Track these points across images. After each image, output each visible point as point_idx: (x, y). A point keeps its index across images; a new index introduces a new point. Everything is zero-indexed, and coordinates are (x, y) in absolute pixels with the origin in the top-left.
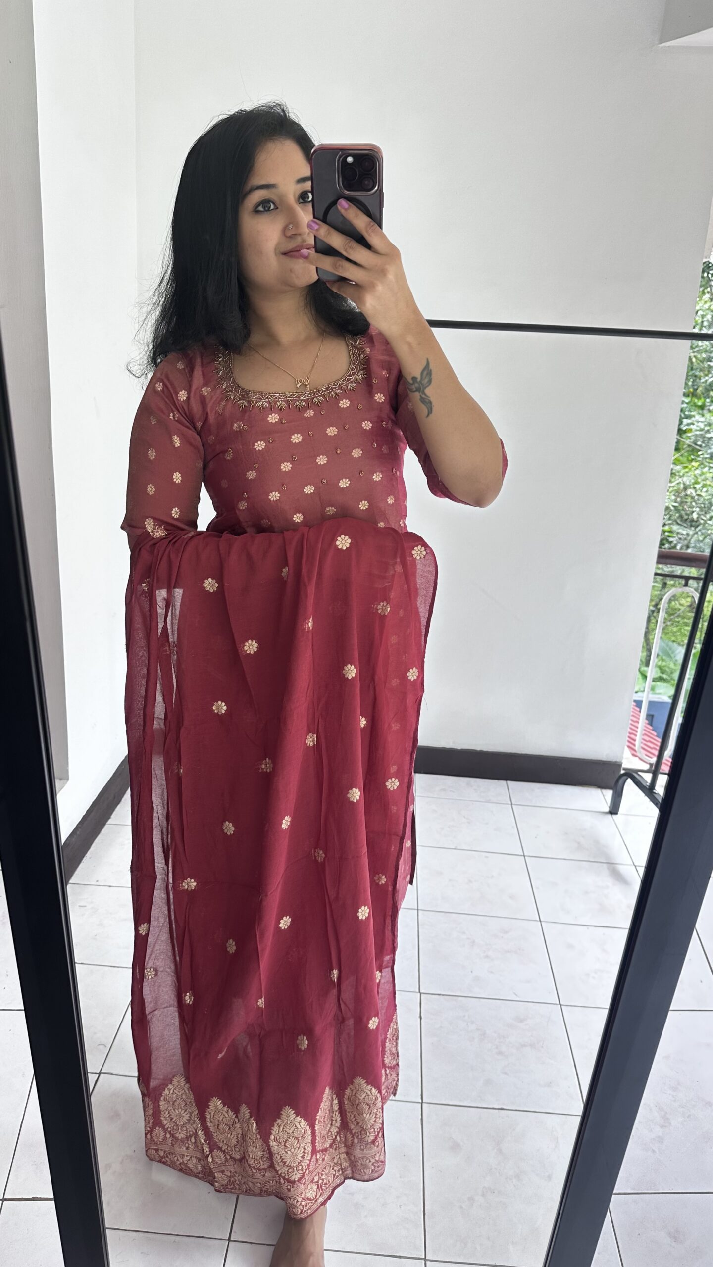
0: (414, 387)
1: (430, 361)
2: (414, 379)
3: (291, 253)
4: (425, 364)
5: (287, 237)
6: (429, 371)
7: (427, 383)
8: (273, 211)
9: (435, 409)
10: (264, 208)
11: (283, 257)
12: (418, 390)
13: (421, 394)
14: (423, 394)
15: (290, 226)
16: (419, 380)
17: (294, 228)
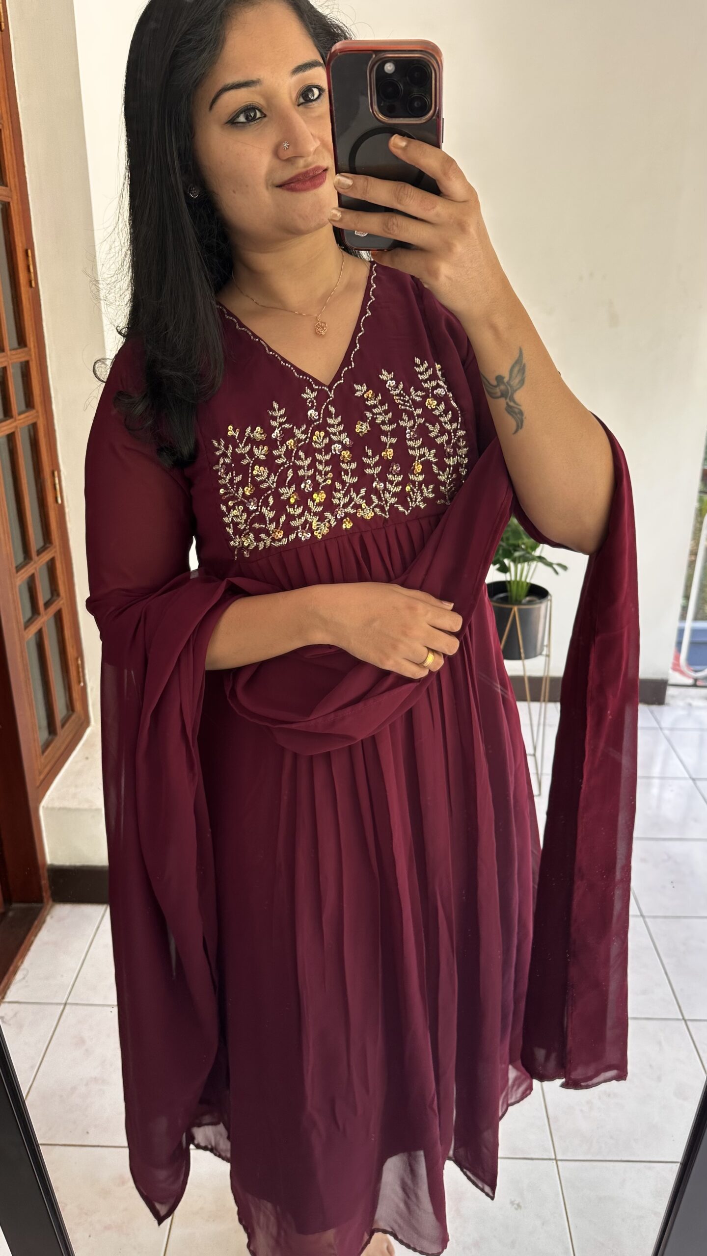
1: (522, 351)
2: (500, 378)
3: (295, 185)
5: (281, 161)
6: (521, 367)
7: (517, 384)
8: (260, 122)
9: (526, 423)
10: (246, 118)
11: (278, 191)
12: (504, 394)
13: (508, 400)
14: (510, 402)
15: (286, 145)
16: (506, 380)
17: (290, 147)
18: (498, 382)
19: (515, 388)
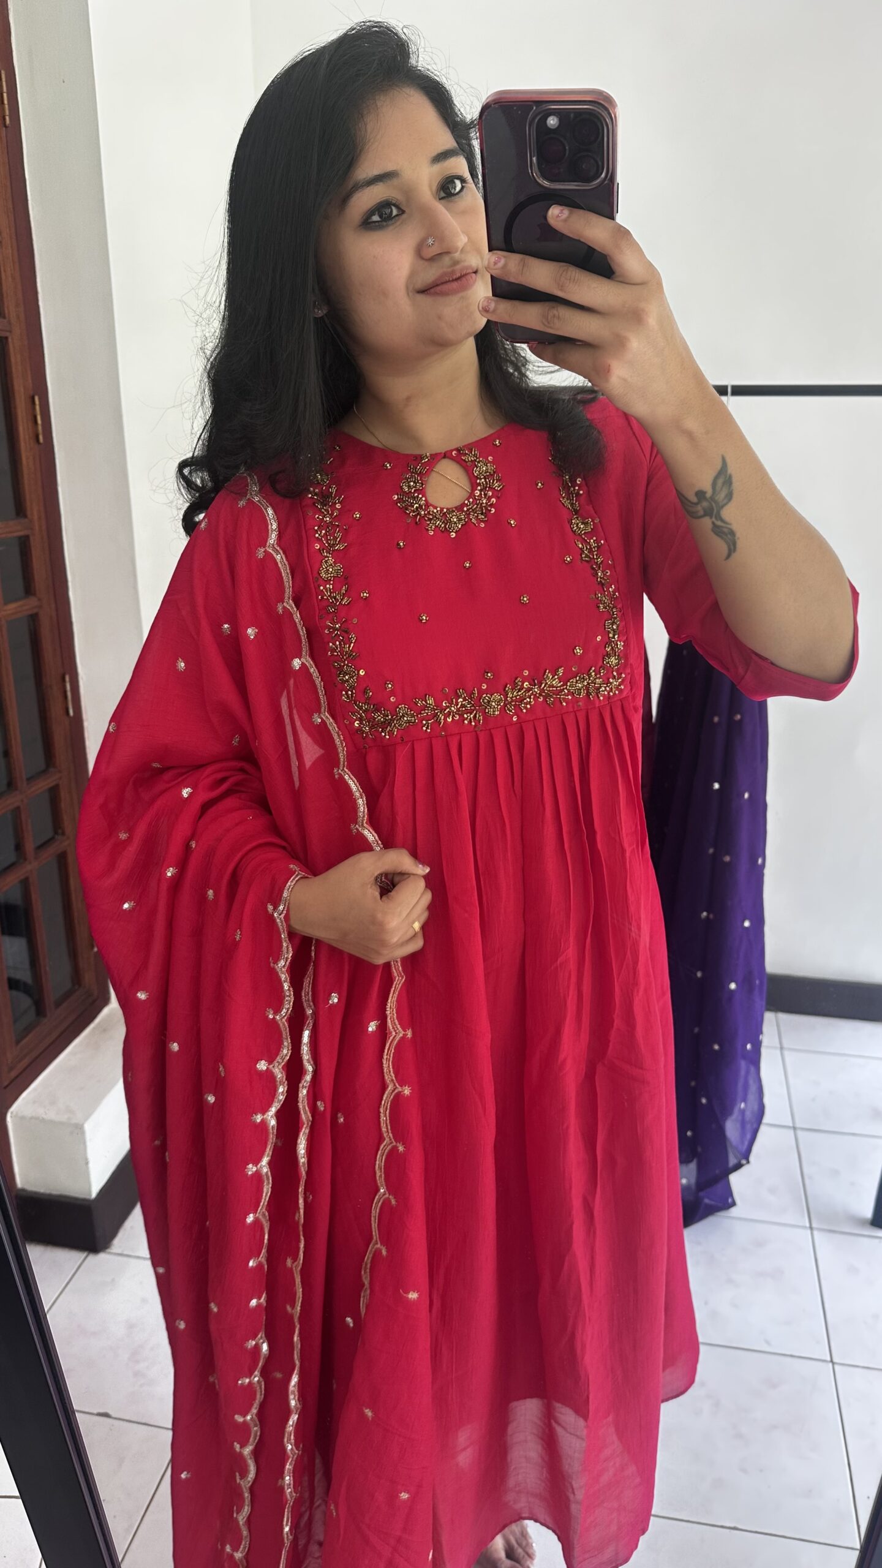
0: (699, 509)
1: (728, 460)
2: (700, 494)
3: (439, 288)
4: (719, 466)
5: (427, 260)
6: (727, 479)
7: (723, 500)
8: (397, 218)
9: (739, 545)
10: (381, 216)
11: (420, 297)
12: (708, 513)
13: (714, 519)
14: (717, 520)
15: (430, 241)
16: (708, 495)
17: (436, 244)
18: (698, 499)
19: (721, 504)
